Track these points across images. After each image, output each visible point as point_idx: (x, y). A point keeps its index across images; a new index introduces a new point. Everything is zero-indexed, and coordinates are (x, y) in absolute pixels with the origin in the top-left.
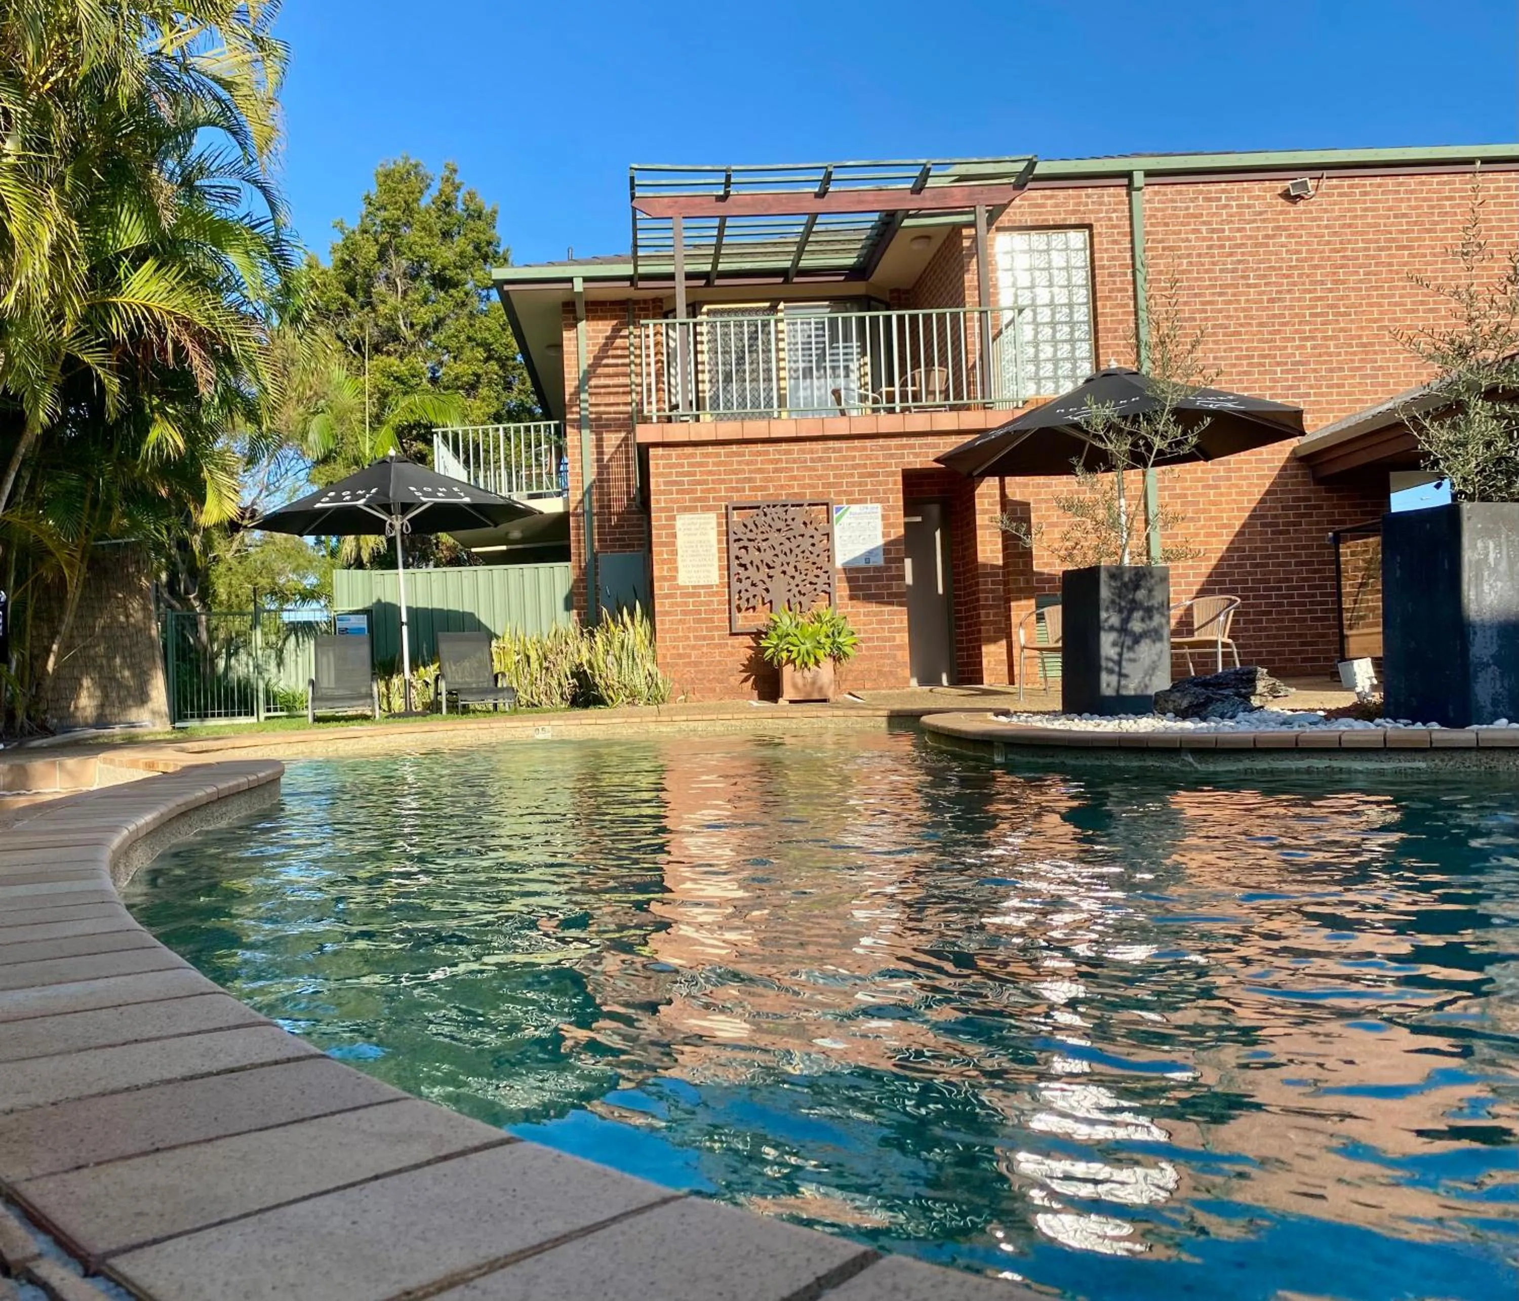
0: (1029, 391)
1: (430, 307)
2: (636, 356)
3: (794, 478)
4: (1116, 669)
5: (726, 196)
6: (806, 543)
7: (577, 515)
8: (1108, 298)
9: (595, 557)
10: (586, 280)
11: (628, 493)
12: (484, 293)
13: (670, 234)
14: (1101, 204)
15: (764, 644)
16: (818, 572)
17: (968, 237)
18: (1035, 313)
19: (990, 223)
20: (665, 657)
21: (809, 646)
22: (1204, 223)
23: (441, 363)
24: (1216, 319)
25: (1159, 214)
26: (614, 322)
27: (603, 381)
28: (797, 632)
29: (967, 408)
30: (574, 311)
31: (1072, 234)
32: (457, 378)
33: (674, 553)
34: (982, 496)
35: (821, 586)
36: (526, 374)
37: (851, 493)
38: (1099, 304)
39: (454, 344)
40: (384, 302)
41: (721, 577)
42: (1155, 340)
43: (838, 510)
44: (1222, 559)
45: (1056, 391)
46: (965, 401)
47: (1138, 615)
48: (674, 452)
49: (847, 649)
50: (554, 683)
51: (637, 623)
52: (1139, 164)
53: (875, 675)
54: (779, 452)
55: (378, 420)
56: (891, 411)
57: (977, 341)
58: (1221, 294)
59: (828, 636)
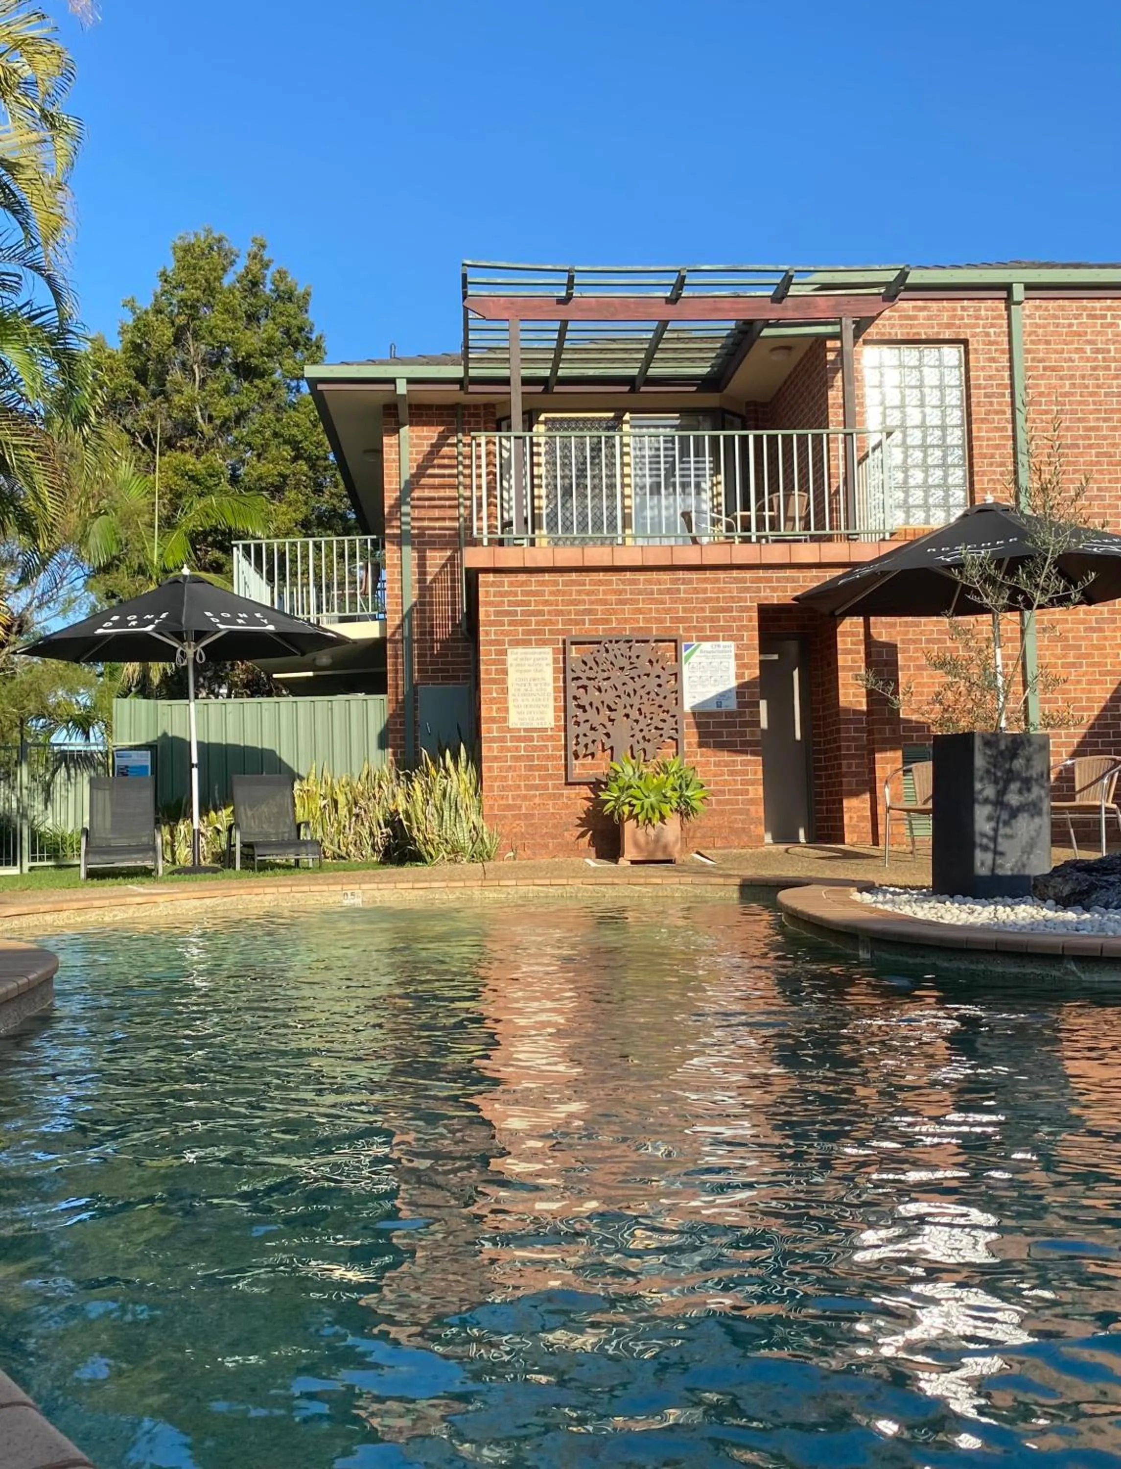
0: (896, 520)
1: (233, 398)
2: (465, 467)
3: (639, 611)
4: (992, 846)
5: (568, 299)
6: (654, 681)
7: (396, 642)
8: (983, 421)
9: (414, 689)
10: (411, 381)
11: (454, 618)
12: (294, 384)
13: (505, 336)
14: (977, 318)
15: (604, 796)
16: (664, 716)
17: (832, 350)
18: (905, 436)
19: (856, 337)
20: (491, 807)
21: (653, 799)
22: (1089, 342)
23: (243, 462)
24: (1099, 446)
25: (1041, 331)
26: (441, 428)
27: (427, 493)
28: (641, 783)
29: (829, 539)
30: (396, 415)
31: (946, 349)
32: (260, 478)
33: (505, 691)
34: (844, 634)
35: (668, 732)
36: (339, 476)
37: (702, 629)
38: (974, 426)
39: (258, 440)
40: (180, 392)
41: (557, 719)
42: (1036, 486)
43: (687, 647)
44: (1105, 709)
45: (927, 522)
46: (828, 531)
47: (1014, 786)
48: (506, 579)
49: (695, 803)
50: (365, 832)
51: (461, 769)
52: (1018, 277)
53: (725, 832)
54: (623, 582)
55: (169, 523)
56: (746, 540)
57: (841, 463)
58: (1105, 420)
59: (674, 789)
